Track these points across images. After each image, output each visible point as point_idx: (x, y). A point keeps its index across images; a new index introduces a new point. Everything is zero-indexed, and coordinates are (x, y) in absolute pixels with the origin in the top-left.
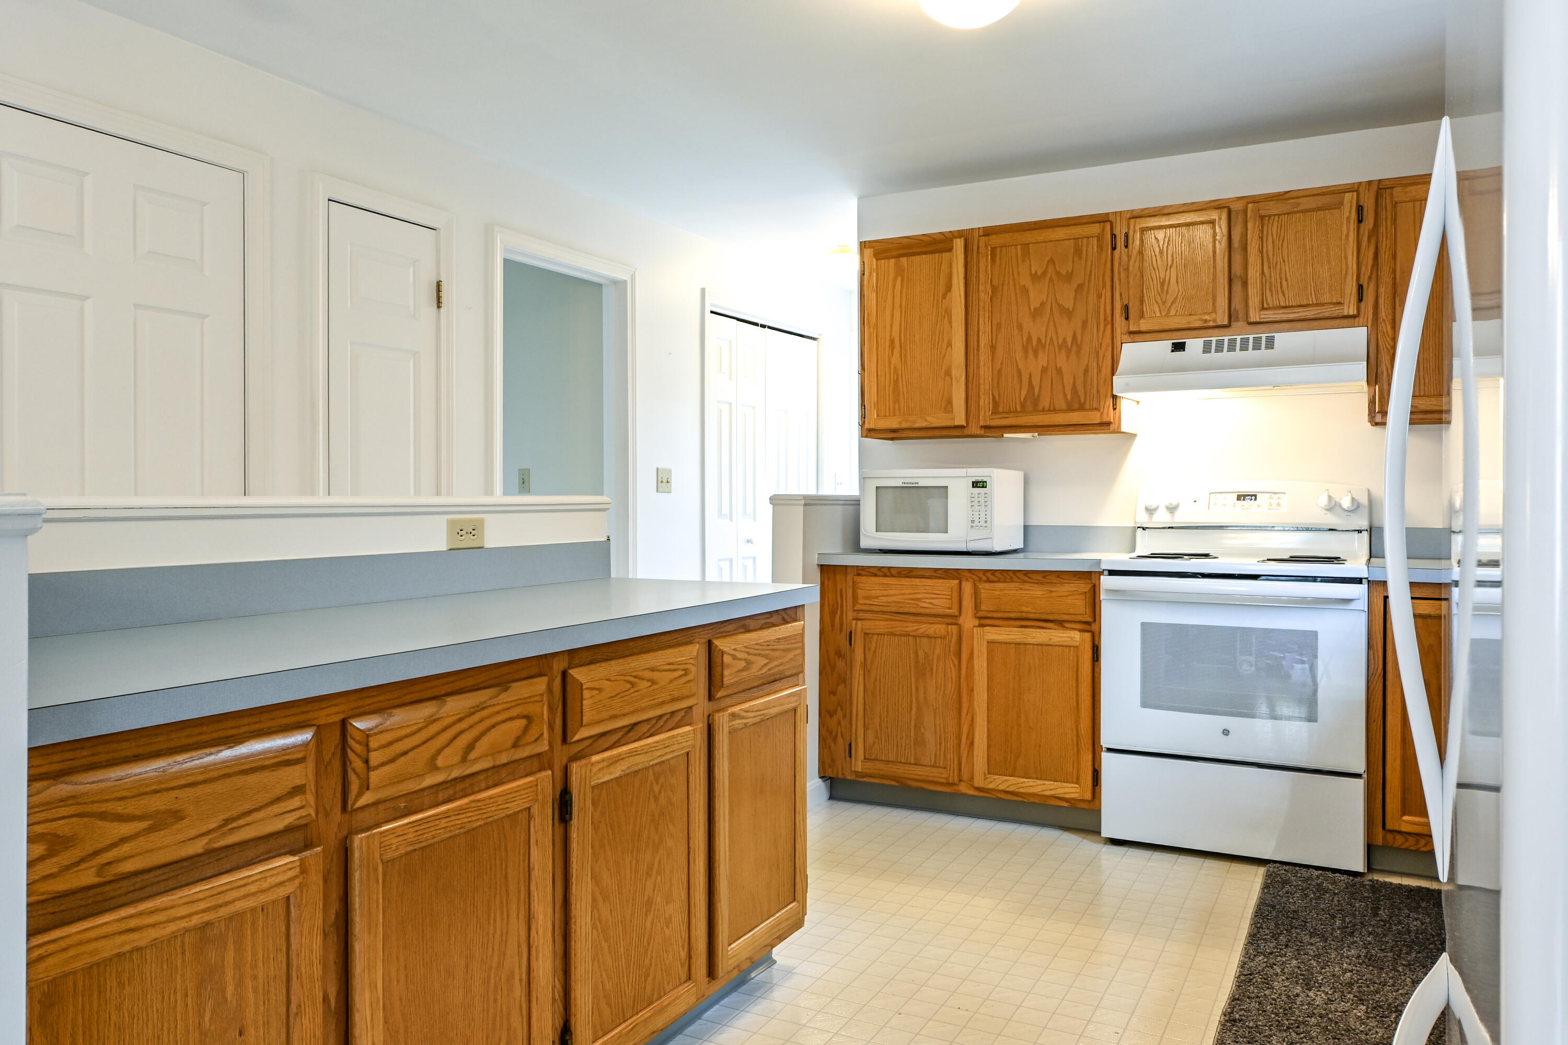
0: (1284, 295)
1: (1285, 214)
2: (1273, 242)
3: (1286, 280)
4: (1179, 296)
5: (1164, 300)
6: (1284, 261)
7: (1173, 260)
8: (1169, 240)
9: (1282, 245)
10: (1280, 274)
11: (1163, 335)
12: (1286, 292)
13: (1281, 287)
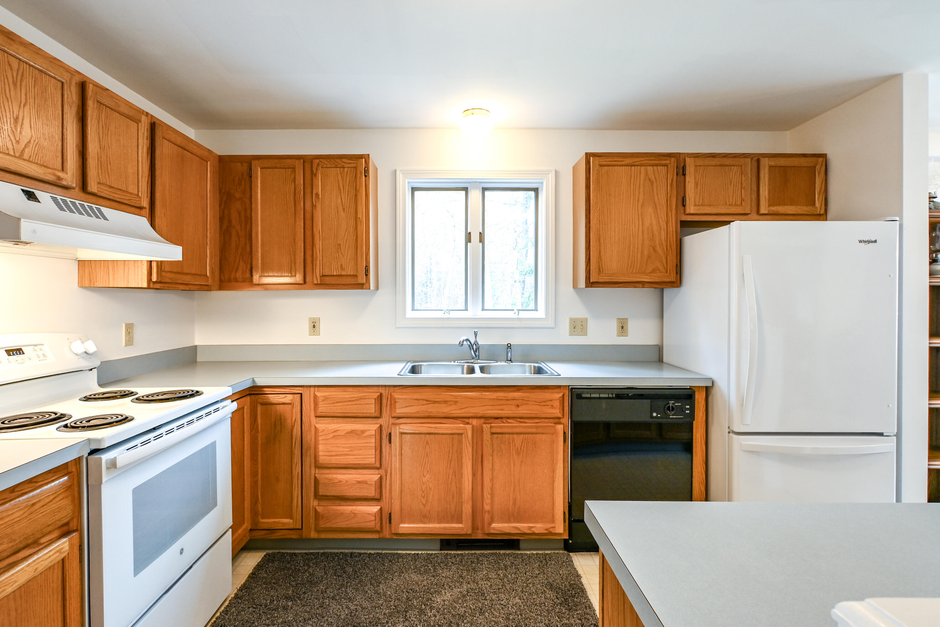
0: (109, 176)
1: (110, 108)
2: (103, 127)
3: (110, 165)
4: (32, 141)
5: (17, 139)
6: (109, 147)
7: (26, 101)
8: (22, 75)
9: (108, 133)
10: (107, 157)
11: (17, 178)
12: (110, 173)
13: (107, 169)
